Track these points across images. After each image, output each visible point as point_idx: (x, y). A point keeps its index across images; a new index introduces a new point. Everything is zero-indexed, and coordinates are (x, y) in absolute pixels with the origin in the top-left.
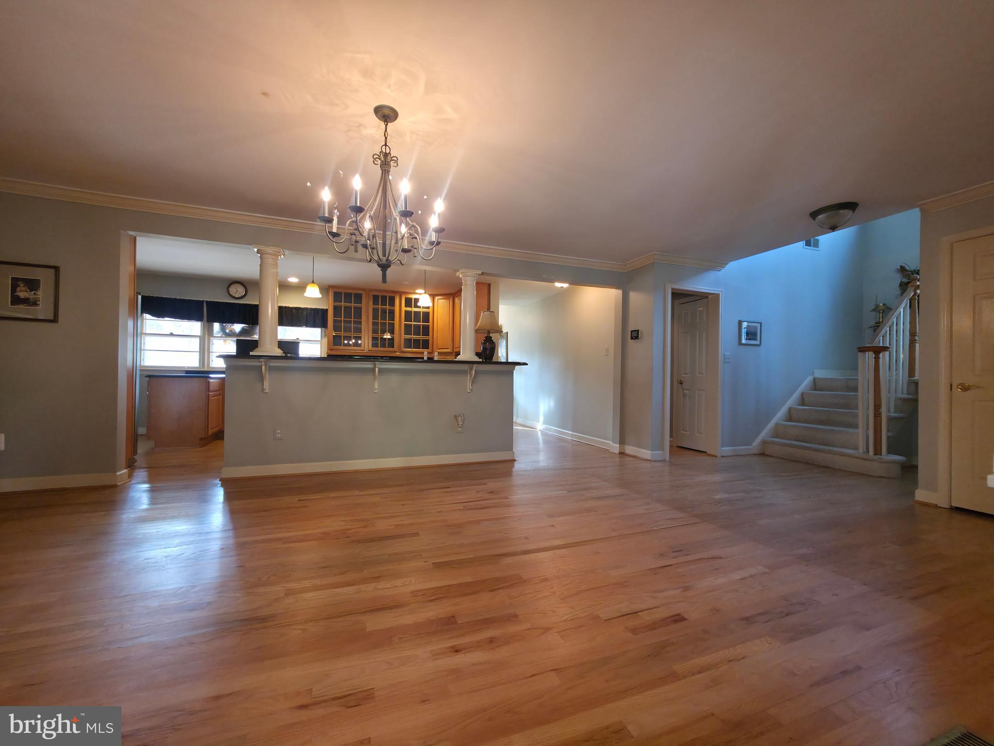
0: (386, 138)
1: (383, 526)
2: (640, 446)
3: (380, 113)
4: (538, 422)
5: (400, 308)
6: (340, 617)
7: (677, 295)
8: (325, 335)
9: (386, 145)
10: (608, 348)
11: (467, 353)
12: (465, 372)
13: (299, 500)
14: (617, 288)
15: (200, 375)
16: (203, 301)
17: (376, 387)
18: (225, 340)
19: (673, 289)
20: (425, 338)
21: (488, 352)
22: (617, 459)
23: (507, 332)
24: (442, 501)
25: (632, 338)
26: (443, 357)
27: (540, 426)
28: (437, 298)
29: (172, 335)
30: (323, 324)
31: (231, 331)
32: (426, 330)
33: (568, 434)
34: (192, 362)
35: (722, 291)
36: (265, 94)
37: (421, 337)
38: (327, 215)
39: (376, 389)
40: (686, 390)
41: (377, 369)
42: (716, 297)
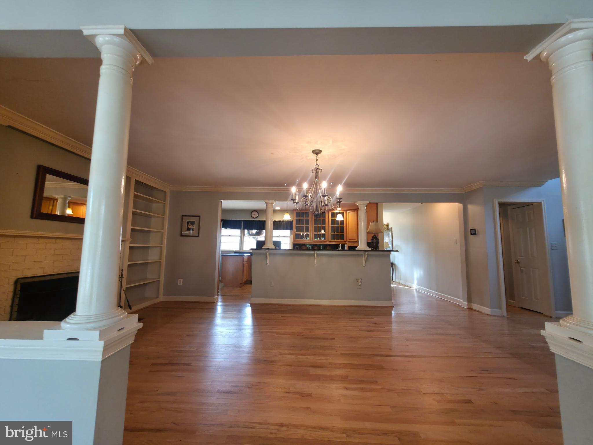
0: (317, 162)
1: (318, 333)
2: (483, 305)
3: (314, 152)
4: (414, 283)
5: (328, 218)
6: (299, 366)
7: (502, 205)
8: (292, 234)
9: (317, 164)
10: (456, 239)
11: (362, 245)
12: (361, 256)
13: (282, 316)
14: (459, 202)
15: (240, 253)
16: (242, 220)
17: (316, 263)
18: (249, 237)
19: (499, 202)
20: (342, 233)
21: (374, 244)
22: (467, 312)
23: (392, 228)
24: (347, 325)
25: (471, 234)
26: (352, 244)
27: (415, 286)
28: (348, 212)
29: (230, 236)
30: (291, 228)
31: (252, 233)
32: (342, 229)
33: (433, 293)
34: (237, 248)
35: (544, 201)
36: (272, 154)
37: (339, 233)
38: (294, 198)
39: (315, 264)
40: (522, 267)
41: (316, 254)
42: (540, 204)
